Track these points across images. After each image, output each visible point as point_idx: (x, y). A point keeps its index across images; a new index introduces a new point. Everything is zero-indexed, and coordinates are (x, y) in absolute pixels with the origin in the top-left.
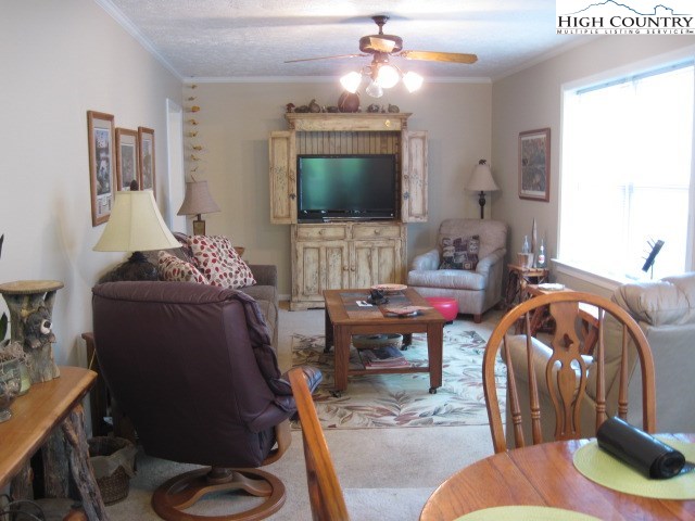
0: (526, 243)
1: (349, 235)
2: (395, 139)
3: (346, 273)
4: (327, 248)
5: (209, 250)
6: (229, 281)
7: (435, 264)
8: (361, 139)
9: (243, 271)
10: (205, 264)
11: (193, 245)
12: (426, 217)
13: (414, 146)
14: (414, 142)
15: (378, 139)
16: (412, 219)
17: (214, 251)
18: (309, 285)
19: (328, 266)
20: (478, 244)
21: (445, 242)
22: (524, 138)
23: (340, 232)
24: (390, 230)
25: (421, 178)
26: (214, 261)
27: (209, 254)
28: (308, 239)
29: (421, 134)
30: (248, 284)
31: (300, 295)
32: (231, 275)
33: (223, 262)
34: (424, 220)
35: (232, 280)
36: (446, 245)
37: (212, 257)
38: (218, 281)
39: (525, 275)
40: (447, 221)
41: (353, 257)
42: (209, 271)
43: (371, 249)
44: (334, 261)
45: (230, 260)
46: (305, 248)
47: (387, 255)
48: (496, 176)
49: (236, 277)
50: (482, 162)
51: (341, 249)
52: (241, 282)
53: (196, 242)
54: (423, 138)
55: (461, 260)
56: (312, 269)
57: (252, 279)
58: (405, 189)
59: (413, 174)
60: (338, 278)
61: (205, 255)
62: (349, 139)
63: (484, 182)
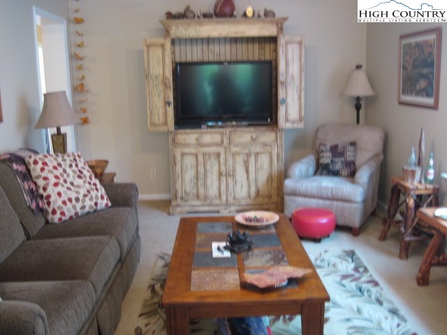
0: (413, 156)
1: (226, 141)
2: (272, 46)
3: (223, 179)
4: (204, 155)
5: (50, 172)
6: (74, 207)
7: (311, 170)
8: (239, 46)
9: (94, 193)
10: (45, 189)
11: (32, 167)
12: (303, 122)
13: (290, 51)
14: (290, 47)
15: (256, 46)
16: (289, 125)
17: (58, 173)
18: (188, 190)
19: (206, 171)
20: (355, 151)
21: (322, 148)
22: (406, 41)
23: (217, 138)
24: (267, 136)
25: (297, 83)
26: (56, 185)
27: (51, 176)
28: (186, 145)
29: (298, 39)
30: (99, 207)
31: (179, 199)
32: (77, 200)
33: (68, 185)
34: (301, 126)
35: (79, 206)
36: (322, 151)
37: (53, 180)
38: (59, 208)
39: (412, 193)
40: (323, 126)
41: (230, 162)
42: (49, 197)
43: (248, 155)
44: (212, 167)
45: (78, 182)
46: (183, 155)
47: (264, 160)
48: (372, 81)
49: (84, 201)
50: (358, 67)
51: (218, 155)
52: (91, 207)
53: (36, 162)
54: (300, 43)
55: (338, 166)
56: (189, 175)
57: (105, 201)
58: (281, 94)
59: (289, 80)
60: (216, 184)
61: (45, 179)
62: (228, 47)
63: (361, 87)
